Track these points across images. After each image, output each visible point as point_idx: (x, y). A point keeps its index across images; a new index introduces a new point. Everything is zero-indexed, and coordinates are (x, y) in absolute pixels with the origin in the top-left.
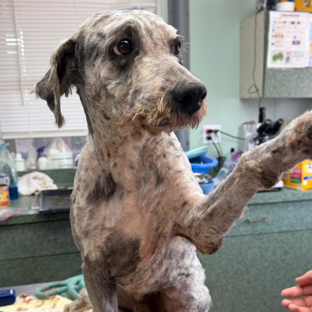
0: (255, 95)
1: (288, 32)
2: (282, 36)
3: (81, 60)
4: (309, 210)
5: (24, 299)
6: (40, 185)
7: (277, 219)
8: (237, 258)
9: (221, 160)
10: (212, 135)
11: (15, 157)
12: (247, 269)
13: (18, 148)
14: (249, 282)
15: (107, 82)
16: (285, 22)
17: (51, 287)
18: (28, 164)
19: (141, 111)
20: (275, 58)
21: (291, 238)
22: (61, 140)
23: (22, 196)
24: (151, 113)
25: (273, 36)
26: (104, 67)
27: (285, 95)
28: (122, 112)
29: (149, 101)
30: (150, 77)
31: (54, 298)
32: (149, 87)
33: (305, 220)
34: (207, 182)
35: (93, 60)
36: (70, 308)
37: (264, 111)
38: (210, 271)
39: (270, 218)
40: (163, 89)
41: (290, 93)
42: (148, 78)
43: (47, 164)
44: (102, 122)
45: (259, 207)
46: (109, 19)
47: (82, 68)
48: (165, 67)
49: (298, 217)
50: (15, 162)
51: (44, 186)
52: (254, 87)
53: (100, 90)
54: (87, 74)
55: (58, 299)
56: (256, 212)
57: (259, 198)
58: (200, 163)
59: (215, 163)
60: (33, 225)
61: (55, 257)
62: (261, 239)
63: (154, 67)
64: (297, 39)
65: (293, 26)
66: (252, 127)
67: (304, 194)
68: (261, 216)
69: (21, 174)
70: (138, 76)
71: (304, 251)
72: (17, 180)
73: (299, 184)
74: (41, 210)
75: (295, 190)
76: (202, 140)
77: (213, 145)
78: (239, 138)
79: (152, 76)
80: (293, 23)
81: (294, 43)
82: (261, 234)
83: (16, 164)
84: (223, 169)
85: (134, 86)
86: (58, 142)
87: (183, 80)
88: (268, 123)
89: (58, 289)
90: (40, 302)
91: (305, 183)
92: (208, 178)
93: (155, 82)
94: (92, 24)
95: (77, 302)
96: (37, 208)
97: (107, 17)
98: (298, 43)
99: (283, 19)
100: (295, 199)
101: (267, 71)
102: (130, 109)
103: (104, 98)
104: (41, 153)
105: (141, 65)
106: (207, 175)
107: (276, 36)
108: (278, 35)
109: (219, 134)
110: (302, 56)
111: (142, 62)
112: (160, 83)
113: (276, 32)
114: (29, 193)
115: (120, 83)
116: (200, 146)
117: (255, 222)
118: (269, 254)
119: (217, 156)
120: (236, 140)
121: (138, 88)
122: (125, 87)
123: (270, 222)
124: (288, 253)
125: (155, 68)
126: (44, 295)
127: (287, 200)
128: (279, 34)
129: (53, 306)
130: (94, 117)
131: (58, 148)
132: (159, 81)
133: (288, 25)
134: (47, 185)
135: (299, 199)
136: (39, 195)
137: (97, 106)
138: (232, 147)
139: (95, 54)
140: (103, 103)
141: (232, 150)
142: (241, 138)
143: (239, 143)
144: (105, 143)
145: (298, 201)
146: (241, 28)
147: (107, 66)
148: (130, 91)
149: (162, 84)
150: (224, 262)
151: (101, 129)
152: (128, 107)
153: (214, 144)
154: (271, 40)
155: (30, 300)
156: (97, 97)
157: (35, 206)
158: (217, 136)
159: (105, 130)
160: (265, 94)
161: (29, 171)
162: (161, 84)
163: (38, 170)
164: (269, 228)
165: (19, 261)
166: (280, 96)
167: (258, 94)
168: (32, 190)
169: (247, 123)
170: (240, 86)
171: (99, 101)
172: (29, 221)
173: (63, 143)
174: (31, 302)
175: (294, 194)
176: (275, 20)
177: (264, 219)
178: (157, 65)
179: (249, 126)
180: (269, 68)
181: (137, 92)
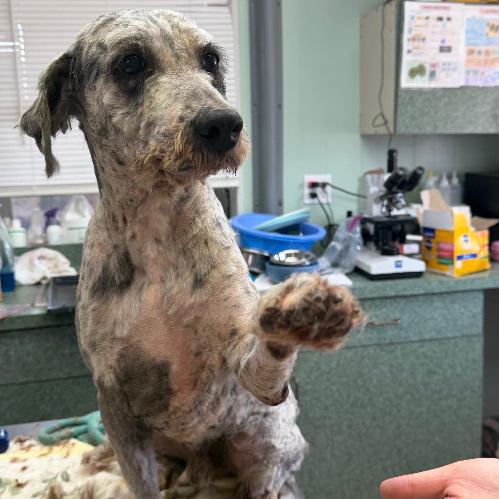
0: (382, 130)
1: (433, 33)
2: (424, 39)
3: (79, 80)
4: (465, 307)
5: (21, 445)
6: (49, 268)
7: (416, 321)
8: (355, 381)
9: (331, 228)
10: (318, 190)
11: (11, 224)
12: (370, 399)
13: (16, 211)
14: (374, 419)
15: (111, 113)
16: (427, 18)
17: (63, 427)
18: (31, 236)
19: (155, 150)
20: (413, 73)
21: (438, 350)
22: (83, 197)
23: (21, 286)
24: (168, 154)
25: (409, 40)
26: (107, 90)
27: (428, 130)
28: (135, 152)
29: (165, 136)
30: (167, 103)
31: (66, 443)
32: (165, 118)
33: (460, 323)
34: (308, 263)
35: (93, 82)
36: (91, 457)
37: (395, 154)
38: (314, 402)
39: (405, 319)
40: (181, 119)
41: (436, 127)
42: (164, 105)
43: (61, 236)
44: (113, 169)
45: (388, 301)
46: (114, 23)
47: (81, 93)
48: (186, 89)
49: (449, 317)
50: (10, 232)
51: (56, 270)
52: (380, 117)
53: (106, 122)
54: (88, 100)
55: (73, 444)
56: (384, 310)
57: (388, 288)
58: (298, 234)
59: (322, 234)
60: (38, 331)
61: (71, 381)
62: (392, 352)
63: (172, 89)
64: (446, 44)
65: (440, 23)
66: (379, 179)
67: (458, 282)
68: (392, 316)
69: (19, 252)
70: (151, 102)
71: (459, 370)
72: (13, 260)
73: (451, 266)
74: (50, 308)
75: (444, 275)
76: (302, 198)
77: (319, 207)
78: (359, 196)
79: (169, 101)
80: (440, 19)
81: (442, 49)
82: (391, 343)
83: (11, 236)
84: (333, 243)
85: (146, 116)
86: (77, 202)
87: (206, 106)
88: (401, 173)
89: (73, 430)
90: (45, 449)
91: (458, 264)
92: (310, 258)
93: (173, 111)
94: (93, 30)
95: (101, 448)
96: (44, 304)
97: (111, 20)
98: (449, 49)
99: (425, 14)
100: (443, 290)
101: (400, 93)
102: (144, 148)
103: (112, 133)
104: (52, 219)
105: (156, 87)
106: (308, 253)
107: (414, 39)
108: (416, 37)
109: (328, 189)
110: (455, 70)
111: (158, 83)
112: (179, 111)
113: (414, 33)
114: (33, 282)
115: (128, 113)
116: (299, 208)
117: (382, 325)
118: (405, 374)
119: (326, 223)
120: (355, 198)
121: (151, 120)
122: (135, 118)
123: (405, 325)
124: (434, 373)
125: (174, 91)
126: (51, 438)
127: (431, 291)
128: (419, 36)
129: (65, 454)
130: (102, 164)
131: (78, 211)
132: (177, 109)
133: (433, 22)
134: (60, 268)
135: (448, 290)
136: (48, 285)
137: (105, 145)
138: (349, 209)
139: (95, 72)
140: (113, 141)
141: (349, 214)
142: (362, 196)
143: (359, 203)
144: (119, 202)
145: (448, 293)
146: (362, 26)
147: (111, 90)
148: (141, 124)
149: (181, 112)
150: (335, 388)
151: (114, 181)
152: (141, 145)
153: (321, 204)
154: (406, 45)
155: (30, 446)
156: (104, 132)
157: (42, 301)
158: (326, 193)
159: (118, 182)
160: (398, 128)
161: (33, 247)
162: (179, 113)
163: (46, 245)
164: (403, 334)
165: (16, 387)
166: (421, 132)
167: (388, 128)
168: (37, 277)
169: (371, 172)
170: (361, 115)
171: (107, 137)
172: (31, 325)
173: (86, 202)
174: (32, 449)
175: (441, 282)
176: (413, 14)
177: (397, 320)
178: (177, 87)
179: (376, 176)
180: (404, 88)
181: (151, 125)
